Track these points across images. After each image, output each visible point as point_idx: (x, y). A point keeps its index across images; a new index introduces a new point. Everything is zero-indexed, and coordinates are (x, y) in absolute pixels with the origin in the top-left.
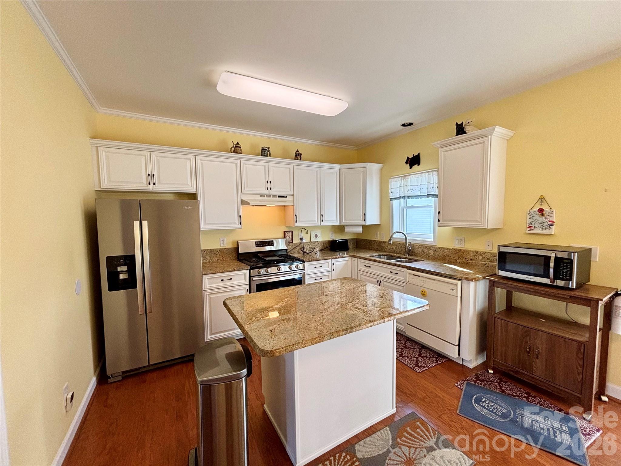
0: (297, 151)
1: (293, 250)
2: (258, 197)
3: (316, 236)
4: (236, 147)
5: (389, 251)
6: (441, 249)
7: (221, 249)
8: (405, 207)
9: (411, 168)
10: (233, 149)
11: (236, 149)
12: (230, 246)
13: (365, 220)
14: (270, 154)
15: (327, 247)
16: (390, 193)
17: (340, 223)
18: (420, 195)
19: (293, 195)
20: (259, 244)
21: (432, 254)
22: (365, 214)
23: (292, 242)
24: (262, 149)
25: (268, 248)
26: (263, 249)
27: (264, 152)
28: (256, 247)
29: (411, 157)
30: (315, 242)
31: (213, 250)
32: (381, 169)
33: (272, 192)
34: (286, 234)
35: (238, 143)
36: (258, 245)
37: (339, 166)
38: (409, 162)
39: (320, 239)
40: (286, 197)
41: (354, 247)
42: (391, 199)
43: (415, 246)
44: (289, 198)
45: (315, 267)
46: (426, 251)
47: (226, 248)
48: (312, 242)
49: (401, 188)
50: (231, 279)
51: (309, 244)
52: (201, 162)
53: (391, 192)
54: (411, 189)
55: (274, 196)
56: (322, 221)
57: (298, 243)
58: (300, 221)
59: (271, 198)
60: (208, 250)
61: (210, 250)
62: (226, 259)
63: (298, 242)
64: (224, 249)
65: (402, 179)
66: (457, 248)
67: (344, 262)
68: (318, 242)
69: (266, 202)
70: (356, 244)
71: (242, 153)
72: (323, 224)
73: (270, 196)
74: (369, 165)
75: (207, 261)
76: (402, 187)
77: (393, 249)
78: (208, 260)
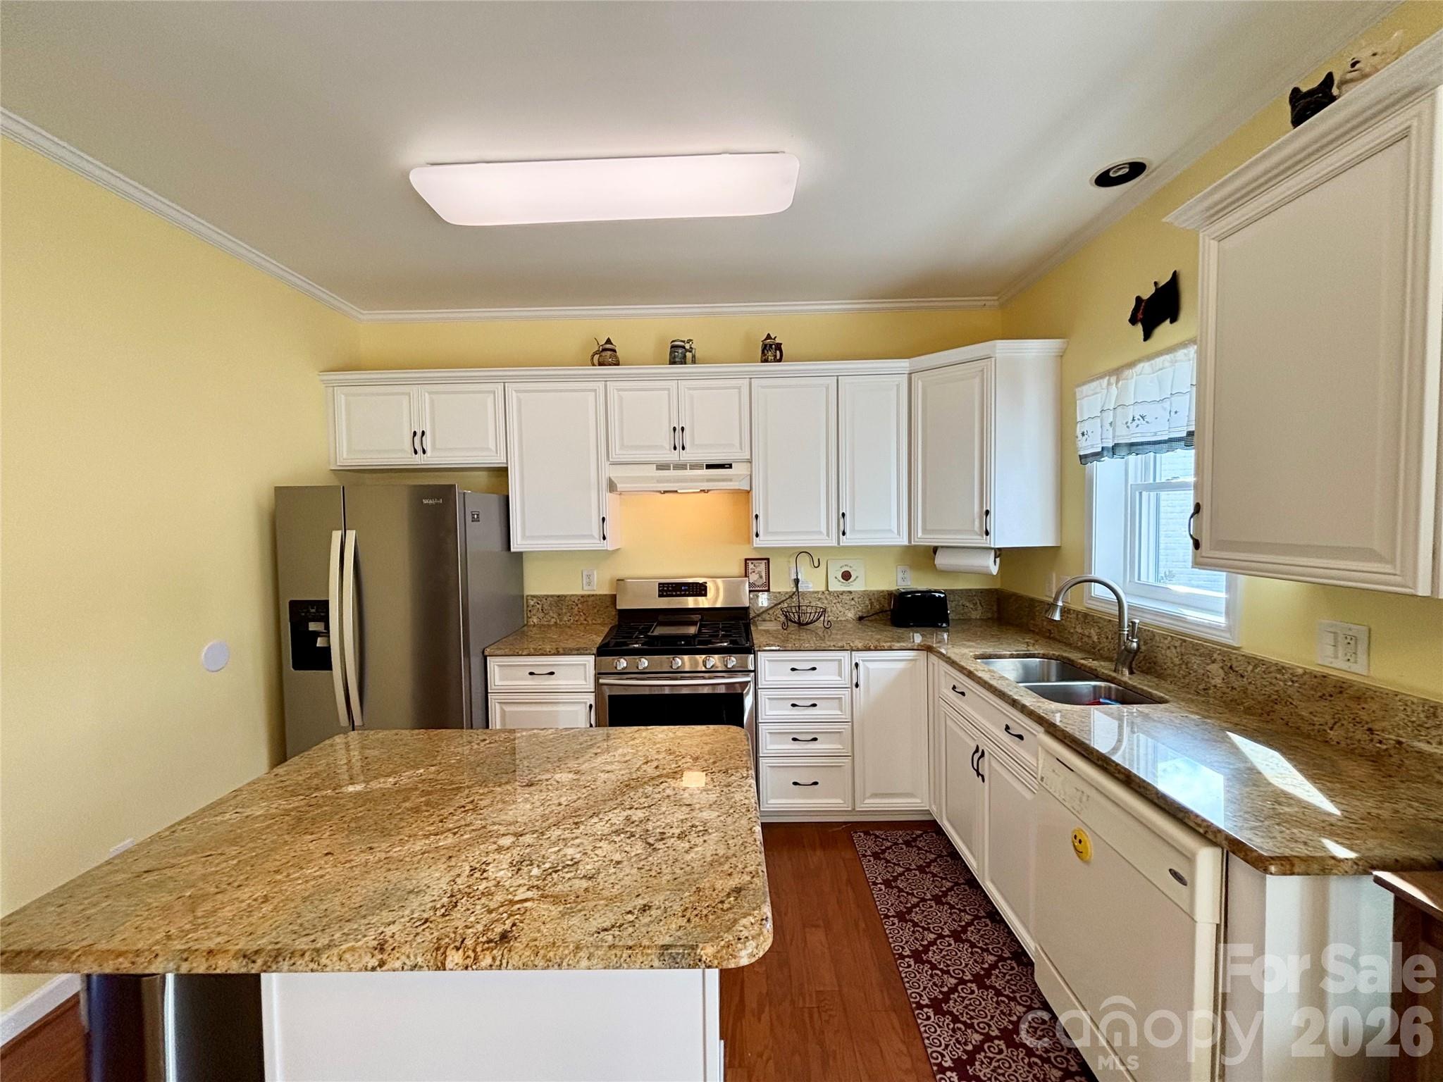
0: (769, 337)
1: (771, 612)
2: (651, 471)
3: (846, 576)
4: (605, 350)
5: (1080, 644)
6: (1255, 667)
7: (582, 596)
8: (1149, 488)
9: (1147, 335)
10: (596, 357)
11: (606, 355)
12: (605, 590)
13: (987, 533)
14: (694, 356)
15: (882, 611)
16: (1080, 436)
17: (910, 541)
18: (1166, 438)
19: (750, 461)
20: (668, 590)
21: (1218, 681)
22: (987, 512)
23: (768, 590)
24: (673, 347)
25: (691, 602)
26: (679, 603)
27: (679, 354)
28: (660, 596)
29: (1147, 292)
30: (843, 593)
31: (565, 596)
32: (1061, 356)
33: (686, 456)
34: (751, 566)
35: (609, 341)
36: (666, 591)
37: (904, 364)
38: (1140, 316)
39: (857, 586)
40: (730, 466)
41: (990, 615)
42: (1084, 459)
43: (1157, 638)
44: (738, 469)
45: (793, 669)
46: (1195, 661)
47: (593, 595)
48: (830, 593)
49: (1105, 414)
50: (552, 673)
51: (820, 599)
52: (517, 397)
53: (1083, 434)
54: (1137, 417)
55: (694, 466)
56: (844, 534)
57: (787, 593)
58: (767, 532)
59: (688, 473)
60: (552, 596)
61: (559, 596)
62: (594, 622)
63: (789, 590)
64: (589, 596)
65: (1109, 384)
66: (1327, 671)
67: (901, 665)
68: (850, 592)
69: (674, 482)
70: (995, 608)
71: (618, 365)
72: (845, 541)
73: (682, 467)
74: (1002, 348)
75: (552, 623)
76: (1111, 413)
77: (1089, 637)
78: (553, 620)
